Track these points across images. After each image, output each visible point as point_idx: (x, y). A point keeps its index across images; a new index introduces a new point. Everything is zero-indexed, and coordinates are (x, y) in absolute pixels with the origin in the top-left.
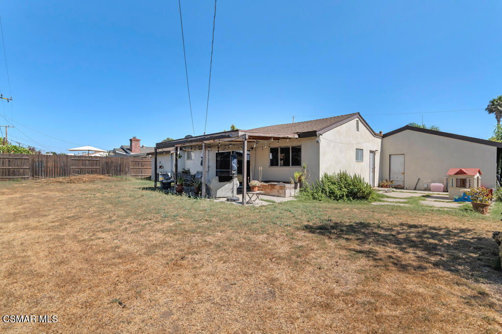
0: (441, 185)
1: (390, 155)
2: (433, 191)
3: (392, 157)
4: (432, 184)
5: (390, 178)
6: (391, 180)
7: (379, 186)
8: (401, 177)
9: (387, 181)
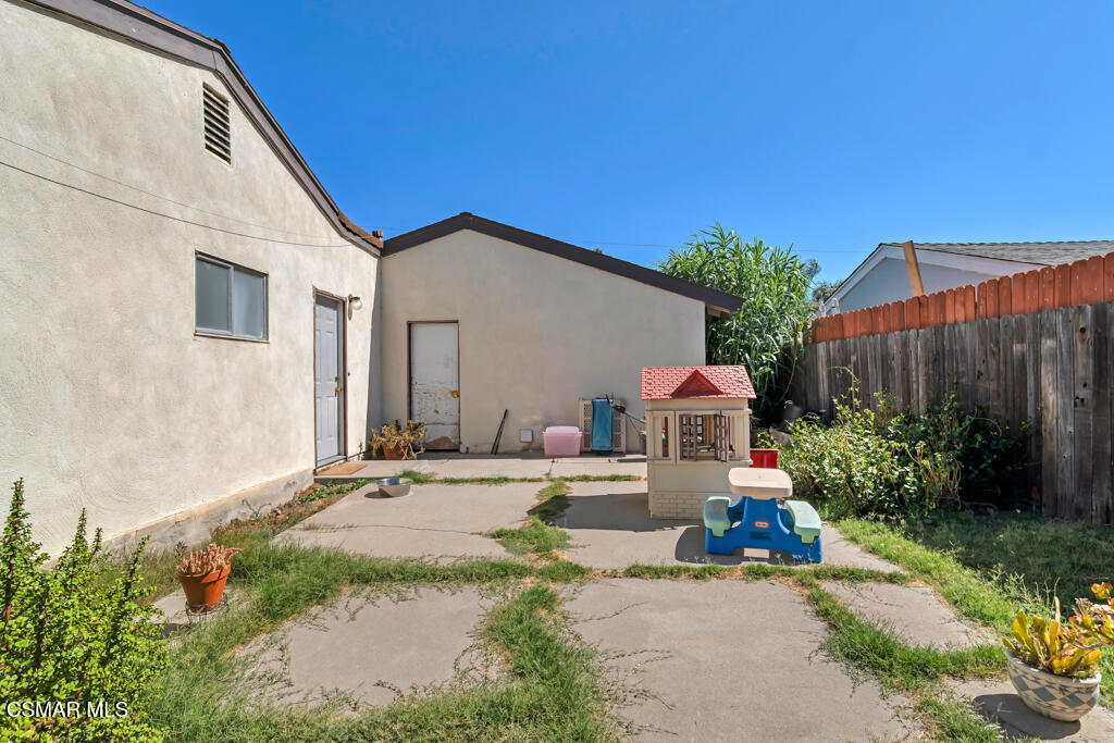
0: (575, 432)
1: (410, 325)
2: (553, 457)
3: (418, 331)
4: (549, 430)
5: (410, 416)
6: (417, 420)
7: (368, 455)
8: (447, 406)
9: (398, 427)
